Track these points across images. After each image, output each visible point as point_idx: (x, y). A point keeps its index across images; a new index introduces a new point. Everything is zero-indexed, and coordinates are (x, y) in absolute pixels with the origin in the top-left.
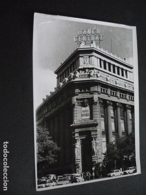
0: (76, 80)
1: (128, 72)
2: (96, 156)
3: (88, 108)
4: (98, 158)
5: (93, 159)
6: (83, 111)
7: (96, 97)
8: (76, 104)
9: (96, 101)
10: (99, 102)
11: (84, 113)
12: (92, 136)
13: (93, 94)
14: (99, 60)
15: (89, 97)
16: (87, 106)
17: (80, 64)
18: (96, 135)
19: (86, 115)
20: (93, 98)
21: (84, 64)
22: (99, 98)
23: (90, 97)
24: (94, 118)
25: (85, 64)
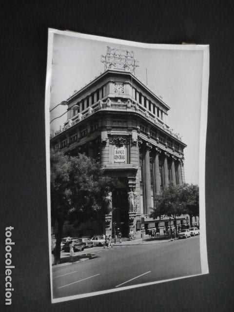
0: (108, 109)
1: (163, 114)
2: (134, 212)
3: (123, 149)
4: (136, 215)
5: (130, 215)
6: (117, 152)
7: (135, 135)
8: (108, 141)
9: (135, 140)
10: (139, 143)
11: (117, 155)
12: (130, 186)
13: (131, 130)
14: (134, 90)
15: (126, 134)
16: (122, 146)
17: (110, 92)
18: (135, 184)
19: (121, 158)
20: (130, 136)
21: (115, 92)
22: (138, 137)
23: (128, 134)
24: (131, 162)
25: (117, 93)
